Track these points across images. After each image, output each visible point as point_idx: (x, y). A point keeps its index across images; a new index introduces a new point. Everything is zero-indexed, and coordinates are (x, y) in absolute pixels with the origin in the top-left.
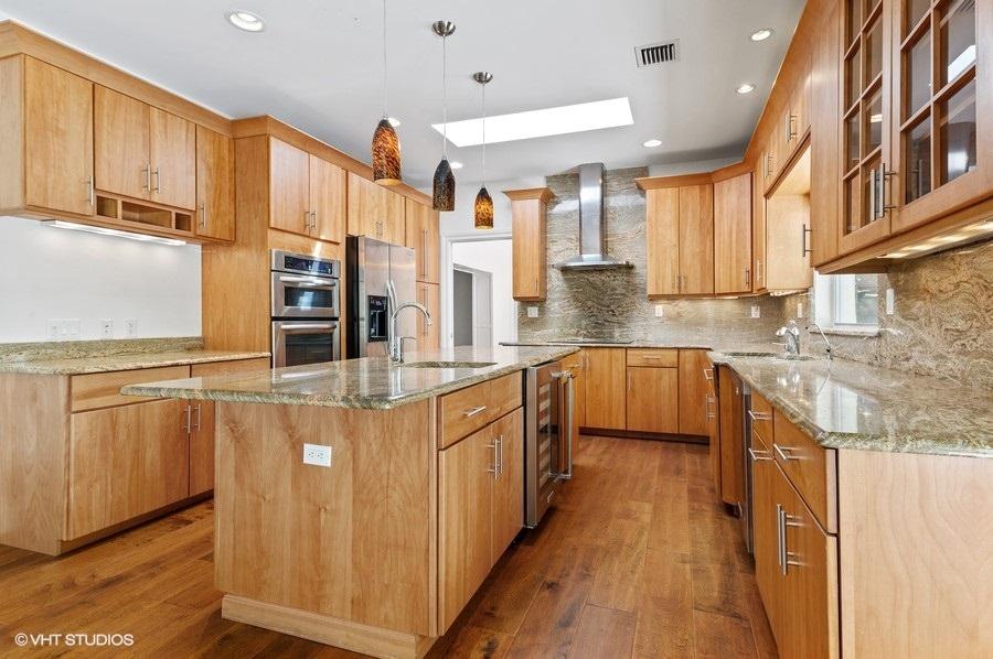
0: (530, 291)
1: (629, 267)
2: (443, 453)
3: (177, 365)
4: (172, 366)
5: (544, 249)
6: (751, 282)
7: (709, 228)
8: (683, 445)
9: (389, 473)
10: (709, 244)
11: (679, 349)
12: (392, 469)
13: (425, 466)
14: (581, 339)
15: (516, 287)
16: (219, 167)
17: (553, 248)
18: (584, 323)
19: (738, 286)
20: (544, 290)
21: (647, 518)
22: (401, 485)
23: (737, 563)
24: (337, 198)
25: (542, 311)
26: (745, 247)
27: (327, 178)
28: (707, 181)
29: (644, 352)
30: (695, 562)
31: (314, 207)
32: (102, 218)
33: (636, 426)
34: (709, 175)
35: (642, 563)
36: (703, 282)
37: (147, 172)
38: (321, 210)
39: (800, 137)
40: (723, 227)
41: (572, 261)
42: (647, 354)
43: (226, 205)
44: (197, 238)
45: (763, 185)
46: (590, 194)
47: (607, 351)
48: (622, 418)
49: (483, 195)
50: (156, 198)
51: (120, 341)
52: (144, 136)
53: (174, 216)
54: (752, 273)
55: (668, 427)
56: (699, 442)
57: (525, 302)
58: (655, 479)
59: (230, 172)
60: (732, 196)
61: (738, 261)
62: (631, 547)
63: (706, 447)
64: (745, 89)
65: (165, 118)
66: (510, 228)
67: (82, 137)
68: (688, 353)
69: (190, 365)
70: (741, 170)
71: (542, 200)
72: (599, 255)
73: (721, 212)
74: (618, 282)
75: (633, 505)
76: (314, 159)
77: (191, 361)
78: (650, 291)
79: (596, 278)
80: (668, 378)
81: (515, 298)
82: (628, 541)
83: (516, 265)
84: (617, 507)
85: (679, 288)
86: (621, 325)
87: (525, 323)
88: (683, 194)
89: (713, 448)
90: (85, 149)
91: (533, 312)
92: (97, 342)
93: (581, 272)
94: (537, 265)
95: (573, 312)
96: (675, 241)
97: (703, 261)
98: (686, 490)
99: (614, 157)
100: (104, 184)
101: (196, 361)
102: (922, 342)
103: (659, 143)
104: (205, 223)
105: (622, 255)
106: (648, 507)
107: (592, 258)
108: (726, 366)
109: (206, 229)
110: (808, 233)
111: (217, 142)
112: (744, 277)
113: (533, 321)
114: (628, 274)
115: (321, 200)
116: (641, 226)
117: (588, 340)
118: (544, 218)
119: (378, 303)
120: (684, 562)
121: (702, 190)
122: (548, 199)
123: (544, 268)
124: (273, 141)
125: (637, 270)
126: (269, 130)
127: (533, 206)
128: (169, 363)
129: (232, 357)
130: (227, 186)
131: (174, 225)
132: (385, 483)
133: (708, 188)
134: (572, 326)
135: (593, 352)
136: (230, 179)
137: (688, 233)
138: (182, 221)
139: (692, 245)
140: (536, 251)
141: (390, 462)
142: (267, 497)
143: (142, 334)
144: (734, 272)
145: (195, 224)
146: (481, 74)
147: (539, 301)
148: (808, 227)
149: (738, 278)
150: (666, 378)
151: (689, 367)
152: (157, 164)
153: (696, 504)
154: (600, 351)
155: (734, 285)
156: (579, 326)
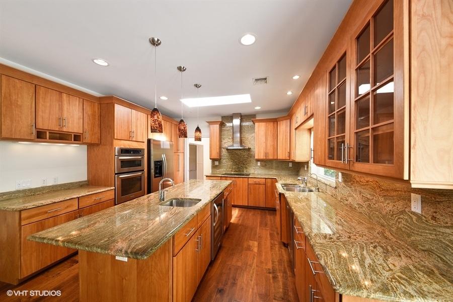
0: (215, 156)
1: (249, 149)
2: (175, 258)
3: (72, 199)
4: (70, 199)
5: (220, 141)
6: (290, 156)
7: (275, 137)
8: (267, 211)
9: (152, 265)
10: (276, 143)
11: (266, 178)
12: (153, 264)
13: (167, 264)
14: (233, 173)
15: (211, 155)
16: (93, 115)
17: (224, 141)
18: (234, 167)
19: (285, 157)
20: (220, 156)
21: (256, 250)
22: (157, 271)
23: (288, 272)
24: (143, 125)
25: (220, 163)
26: (288, 144)
27: (139, 119)
28: (275, 121)
29: (254, 179)
30: (273, 273)
31: (134, 129)
32: (39, 140)
33: (251, 204)
34: (276, 119)
35: (254, 275)
36: (274, 155)
37: (60, 119)
38: (137, 130)
39: (309, 115)
40: (280, 137)
41: (229, 147)
42: (255, 180)
43: (97, 130)
44: (84, 144)
45: (295, 125)
46: (236, 122)
47: (242, 179)
48: (247, 202)
49: (198, 130)
50: (65, 129)
51: (50, 186)
52: (59, 105)
53: (73, 136)
54: (290, 153)
55: (262, 205)
56: (273, 210)
57: (213, 160)
58: (258, 228)
59: (98, 117)
60: (283, 127)
61: (285, 149)
62: (251, 266)
63: (275, 212)
64: (289, 93)
65: (69, 97)
66: (209, 134)
67: (30, 106)
68: (269, 180)
69: (78, 198)
70: (287, 118)
71: (220, 125)
72: (239, 145)
73: (280, 131)
74: (245, 153)
75: (251, 243)
76: (134, 111)
77: (78, 196)
78: (256, 157)
79: (238, 152)
80: (262, 188)
81: (211, 159)
82: (249, 263)
83: (210, 148)
84: (245, 245)
85: (266, 157)
86: (246, 168)
87: (214, 167)
88: (267, 125)
89: (278, 213)
90: (31, 112)
91: (217, 163)
92: (39, 188)
93: (233, 149)
94: (218, 147)
95: (230, 163)
96: (264, 141)
97: (274, 148)
98: (269, 234)
99: (244, 111)
100: (41, 126)
101: (81, 195)
102: (352, 196)
103: (260, 108)
104: (88, 138)
105: (247, 145)
106: (256, 243)
107: (237, 146)
108: (283, 194)
109: (88, 140)
110: (312, 152)
111: (92, 106)
112: (287, 154)
113: (217, 166)
114: (249, 151)
115: (137, 126)
116: (253, 135)
117: (235, 173)
118: (221, 131)
119: (159, 163)
120: (270, 273)
121: (274, 124)
122: (222, 125)
123: (220, 148)
124: (116, 105)
125: (252, 149)
126: (114, 101)
127: (216, 127)
128: (68, 198)
129: (98, 191)
130: (97, 123)
131: (73, 139)
132: (150, 269)
133: (276, 123)
134: (230, 168)
135: (237, 179)
136: (98, 119)
137: (269, 138)
138: (77, 138)
139: (270, 143)
140: (218, 143)
141: (152, 260)
142: (101, 272)
143: (61, 181)
144: (284, 152)
145: (83, 138)
146: (197, 85)
147: (219, 160)
148: (312, 149)
149: (285, 154)
150: (261, 187)
151: (269, 184)
152: (65, 115)
153: (272, 241)
154: (240, 179)
156: (232, 168)
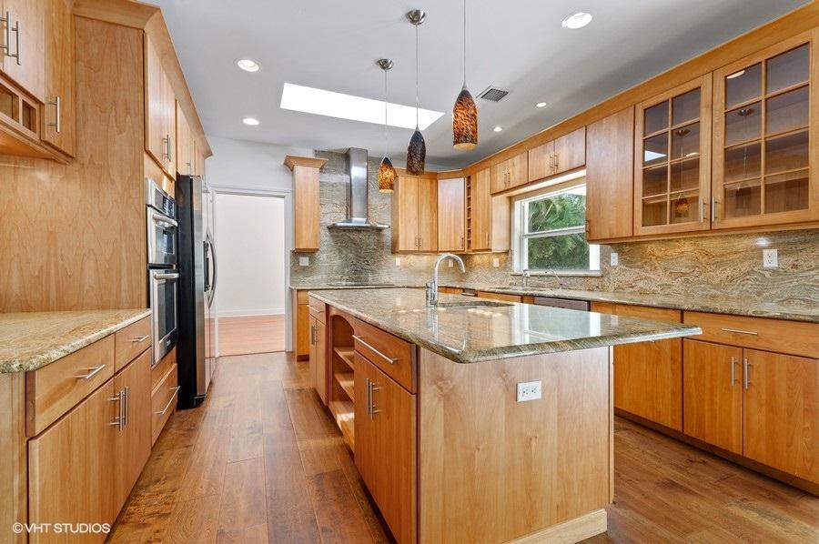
0: (311, 244)
1: (380, 230)
6: (464, 246)
7: (435, 208)
10: (435, 219)
14: (344, 283)
15: (298, 240)
18: (347, 270)
19: (455, 246)
25: (312, 261)
26: (460, 223)
28: (433, 177)
34: (434, 174)
36: (431, 244)
39: (564, 168)
40: (444, 209)
45: (488, 188)
46: (359, 172)
60: (451, 190)
61: (455, 232)
64: (498, 129)
70: (459, 175)
72: (363, 219)
73: (442, 199)
74: (371, 240)
78: (401, 248)
79: (355, 236)
85: (419, 247)
86: (373, 271)
87: (296, 270)
88: (421, 183)
91: (304, 261)
93: (345, 230)
94: (317, 222)
95: (338, 261)
97: (432, 231)
107: (358, 220)
112: (459, 242)
113: (304, 268)
114: (379, 234)
117: (350, 283)
121: (431, 183)
126: (148, 26)
133: (434, 182)
134: (337, 273)
137: (423, 211)
140: (317, 213)
144: (453, 238)
146: (386, 61)
147: (309, 253)
149: (455, 239)
155: (453, 245)
156: (343, 273)
